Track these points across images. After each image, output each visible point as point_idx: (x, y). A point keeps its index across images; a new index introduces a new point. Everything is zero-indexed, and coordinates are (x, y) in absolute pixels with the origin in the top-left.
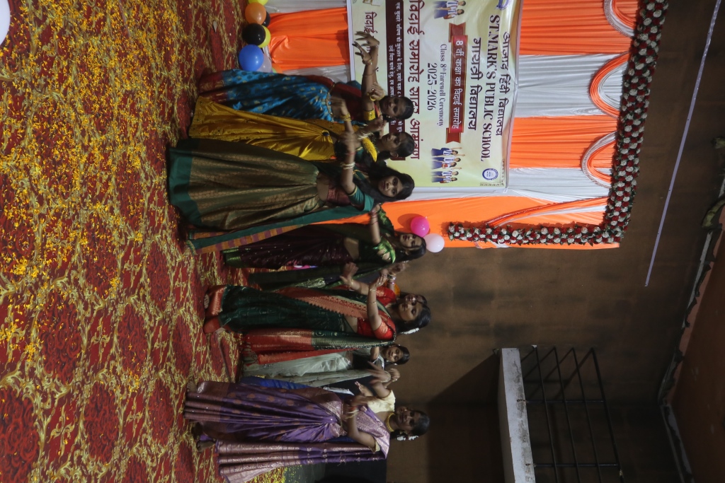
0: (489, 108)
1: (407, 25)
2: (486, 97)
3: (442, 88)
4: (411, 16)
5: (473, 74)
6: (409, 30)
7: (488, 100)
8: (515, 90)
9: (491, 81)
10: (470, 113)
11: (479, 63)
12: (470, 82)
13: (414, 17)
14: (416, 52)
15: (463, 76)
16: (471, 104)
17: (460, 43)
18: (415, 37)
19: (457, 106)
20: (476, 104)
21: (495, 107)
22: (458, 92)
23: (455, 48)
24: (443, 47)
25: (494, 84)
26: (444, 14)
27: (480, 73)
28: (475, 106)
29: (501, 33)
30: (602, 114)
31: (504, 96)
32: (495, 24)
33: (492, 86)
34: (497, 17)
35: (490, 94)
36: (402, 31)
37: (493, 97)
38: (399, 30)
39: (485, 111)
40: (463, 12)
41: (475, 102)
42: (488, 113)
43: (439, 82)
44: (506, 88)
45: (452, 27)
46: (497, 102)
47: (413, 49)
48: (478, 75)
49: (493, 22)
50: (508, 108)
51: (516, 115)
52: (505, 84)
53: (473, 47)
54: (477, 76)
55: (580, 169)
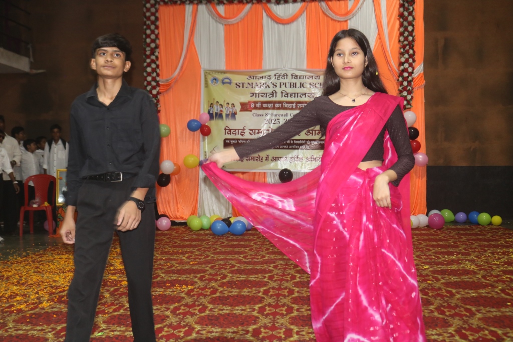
0: (298, 85)
1: (239, 137)
2: (291, 87)
3: (282, 115)
4: (233, 134)
5: (273, 96)
6: (242, 135)
7: (292, 86)
8: (286, 70)
9: (278, 85)
10: (301, 97)
11: (266, 93)
12: (279, 98)
13: (234, 133)
14: (257, 131)
15: (275, 102)
16: (295, 97)
17: (253, 105)
18: (247, 132)
19: (296, 106)
20: (295, 93)
21: (298, 82)
22: (286, 105)
23: (255, 108)
24: (255, 115)
25: (281, 83)
26: (234, 115)
27: (272, 92)
28: (296, 94)
29: (246, 81)
30: (305, 13)
31: (290, 76)
32: (241, 85)
33: (282, 84)
34: (236, 84)
35: (288, 85)
36: (243, 139)
37: (291, 83)
38: (242, 141)
39: (301, 87)
40: (233, 104)
41: (294, 95)
42: (302, 85)
43: (278, 117)
44: (284, 75)
45: (241, 110)
46: (294, 81)
47: (255, 133)
48: (273, 94)
49: (239, 86)
50: (299, 73)
51: (305, 67)
52: (281, 76)
53: (256, 97)
54: (275, 94)
55: (349, 21)
